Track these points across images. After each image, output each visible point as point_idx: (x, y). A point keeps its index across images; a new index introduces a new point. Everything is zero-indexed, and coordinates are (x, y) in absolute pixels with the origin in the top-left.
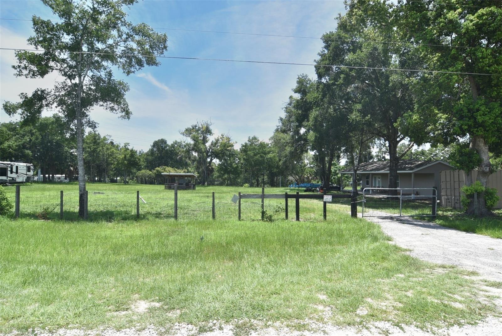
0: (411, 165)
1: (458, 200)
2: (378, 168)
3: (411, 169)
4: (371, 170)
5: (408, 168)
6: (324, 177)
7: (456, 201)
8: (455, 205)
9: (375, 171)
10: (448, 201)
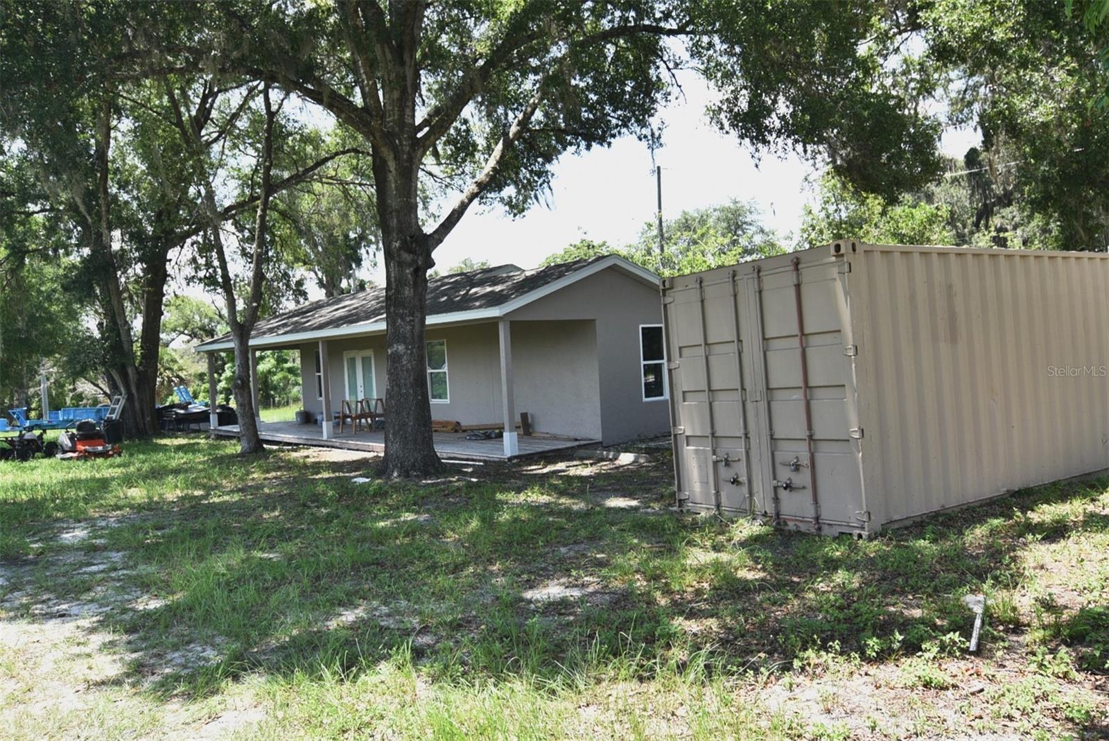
0: (494, 284)
1: (797, 468)
2: (352, 315)
3: (494, 300)
4: (321, 327)
5: (477, 299)
6: (124, 376)
7: (785, 475)
8: (776, 499)
9: (338, 326)
10: (726, 473)
